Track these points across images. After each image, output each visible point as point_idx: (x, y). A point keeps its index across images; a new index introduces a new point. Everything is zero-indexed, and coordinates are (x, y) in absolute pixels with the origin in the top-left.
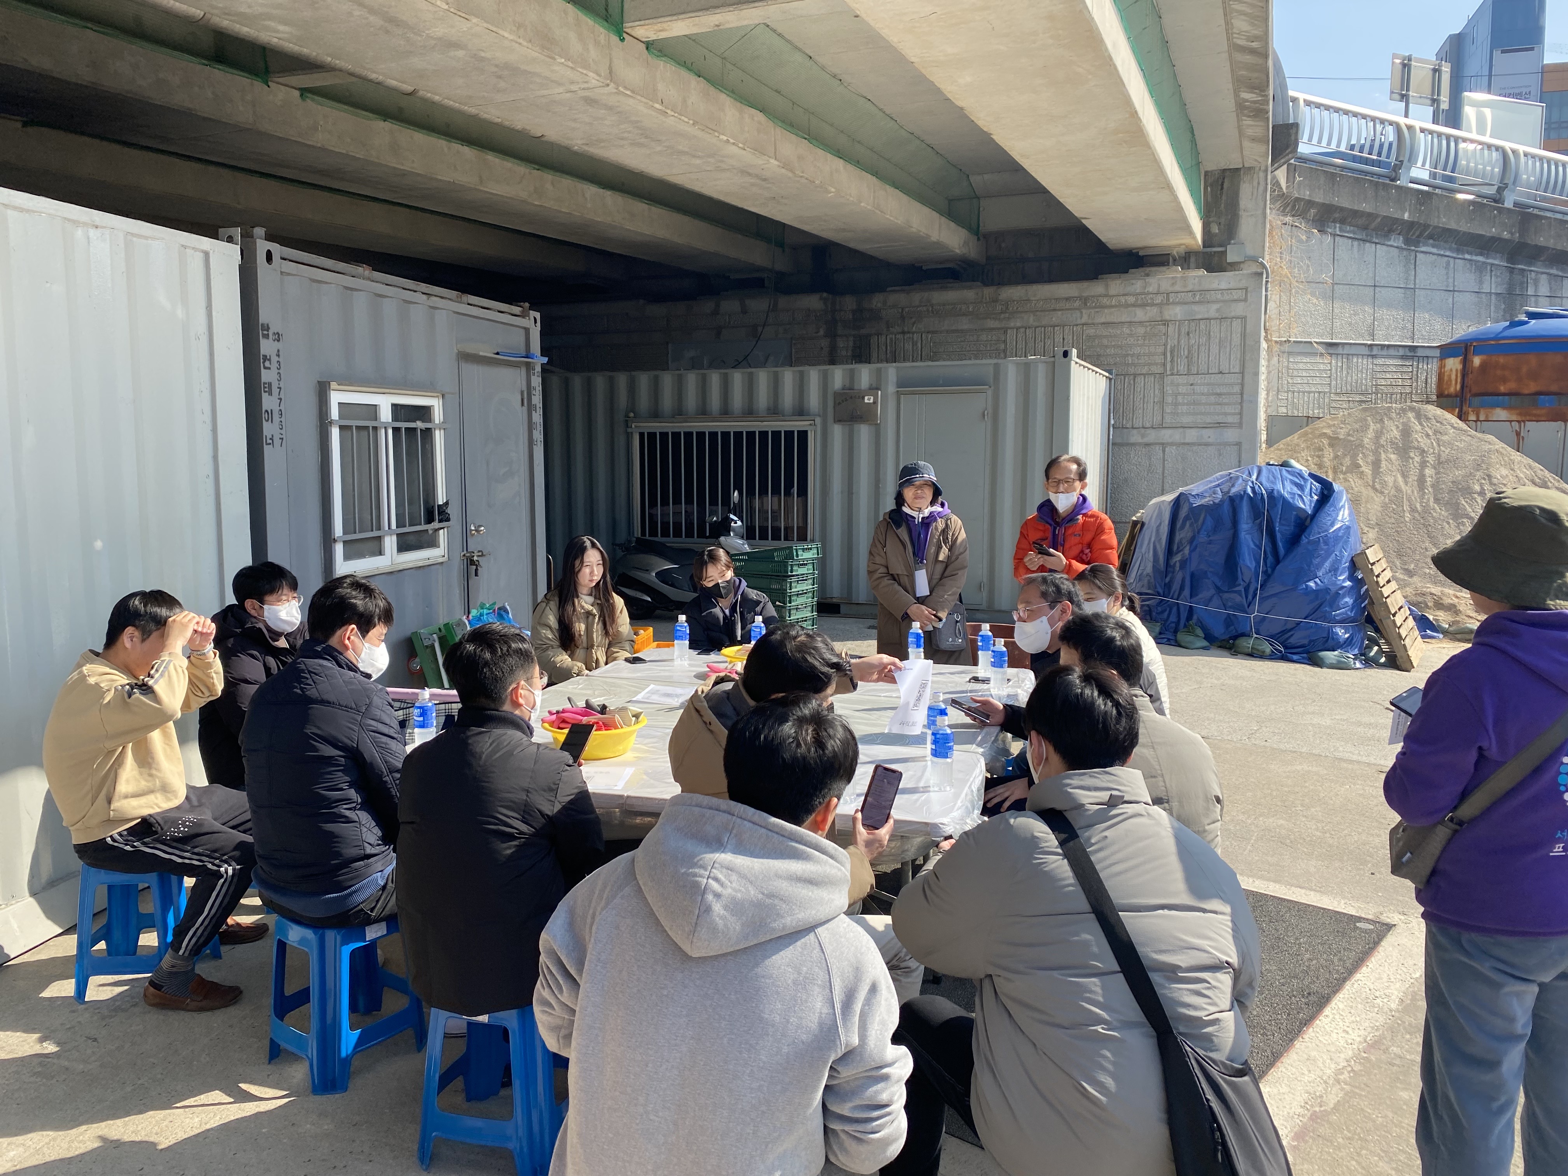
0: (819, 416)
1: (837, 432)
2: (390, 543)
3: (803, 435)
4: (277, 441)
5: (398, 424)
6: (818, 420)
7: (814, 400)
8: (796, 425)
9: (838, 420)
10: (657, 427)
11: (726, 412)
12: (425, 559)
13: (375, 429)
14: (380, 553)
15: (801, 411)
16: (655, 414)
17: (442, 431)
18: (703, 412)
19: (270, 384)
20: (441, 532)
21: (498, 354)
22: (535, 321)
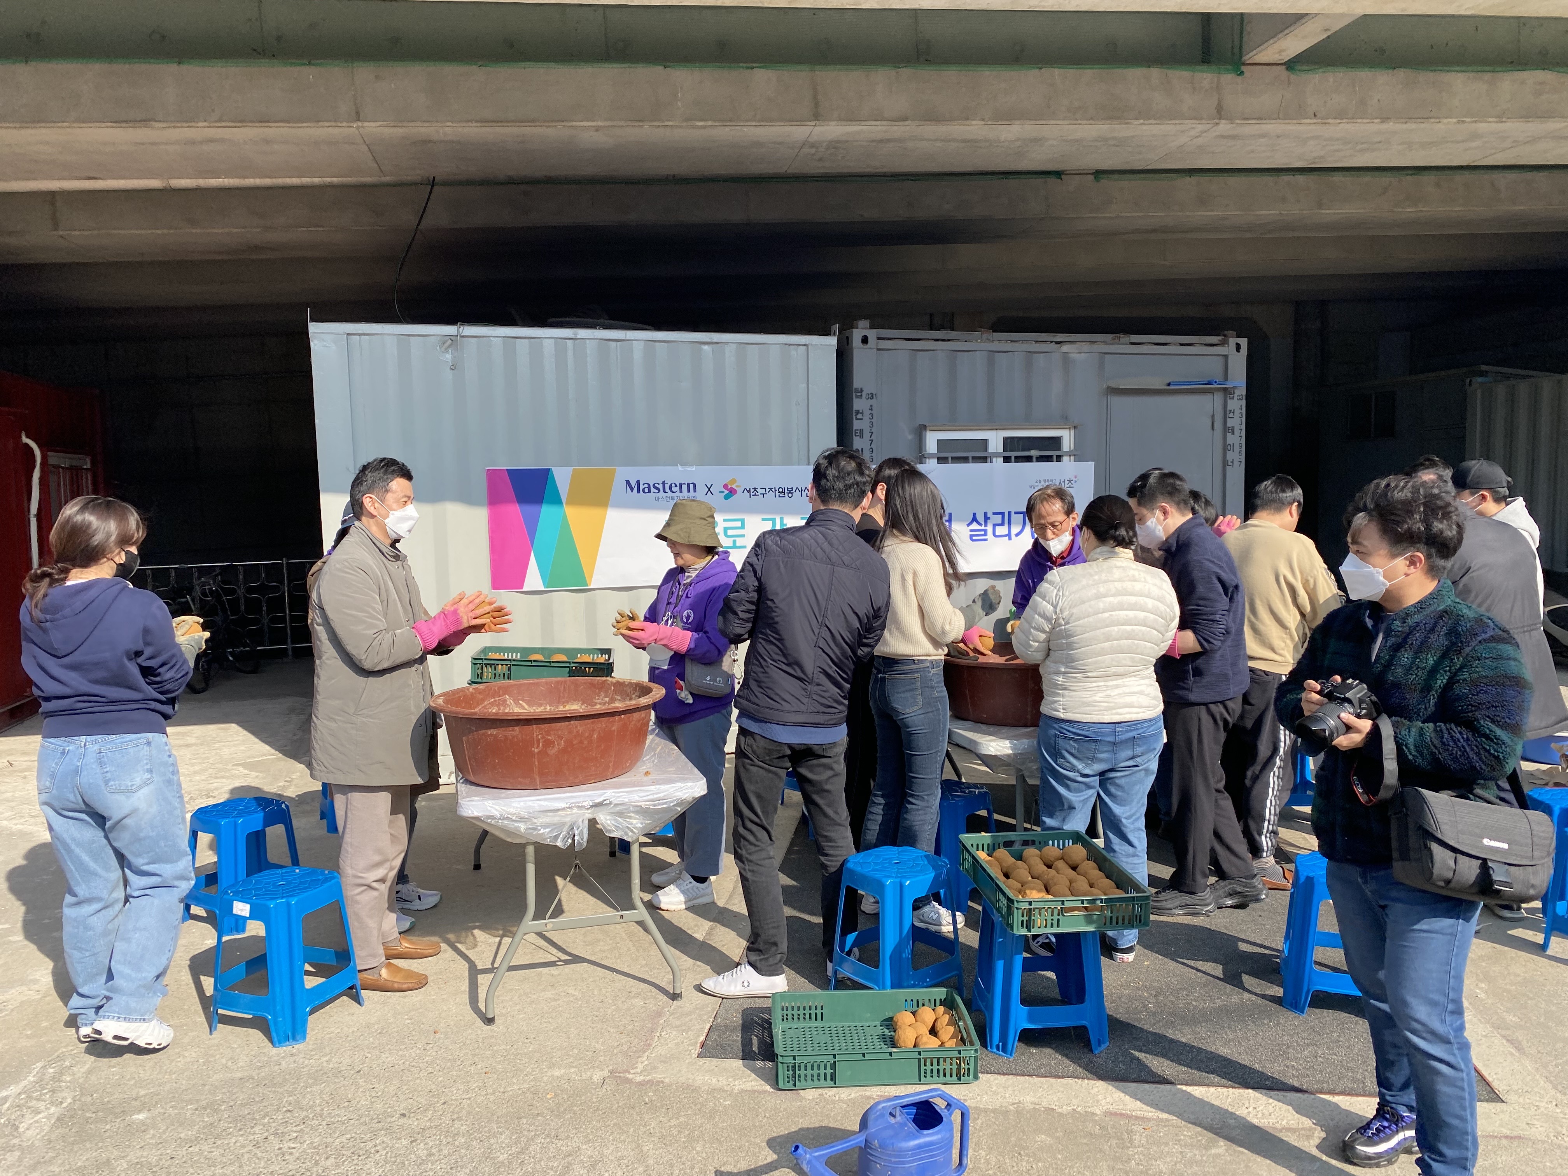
5: (1008, 454)
13: (986, 458)
17: (1072, 457)
19: (862, 431)
21: (1169, 385)
22: (1238, 347)
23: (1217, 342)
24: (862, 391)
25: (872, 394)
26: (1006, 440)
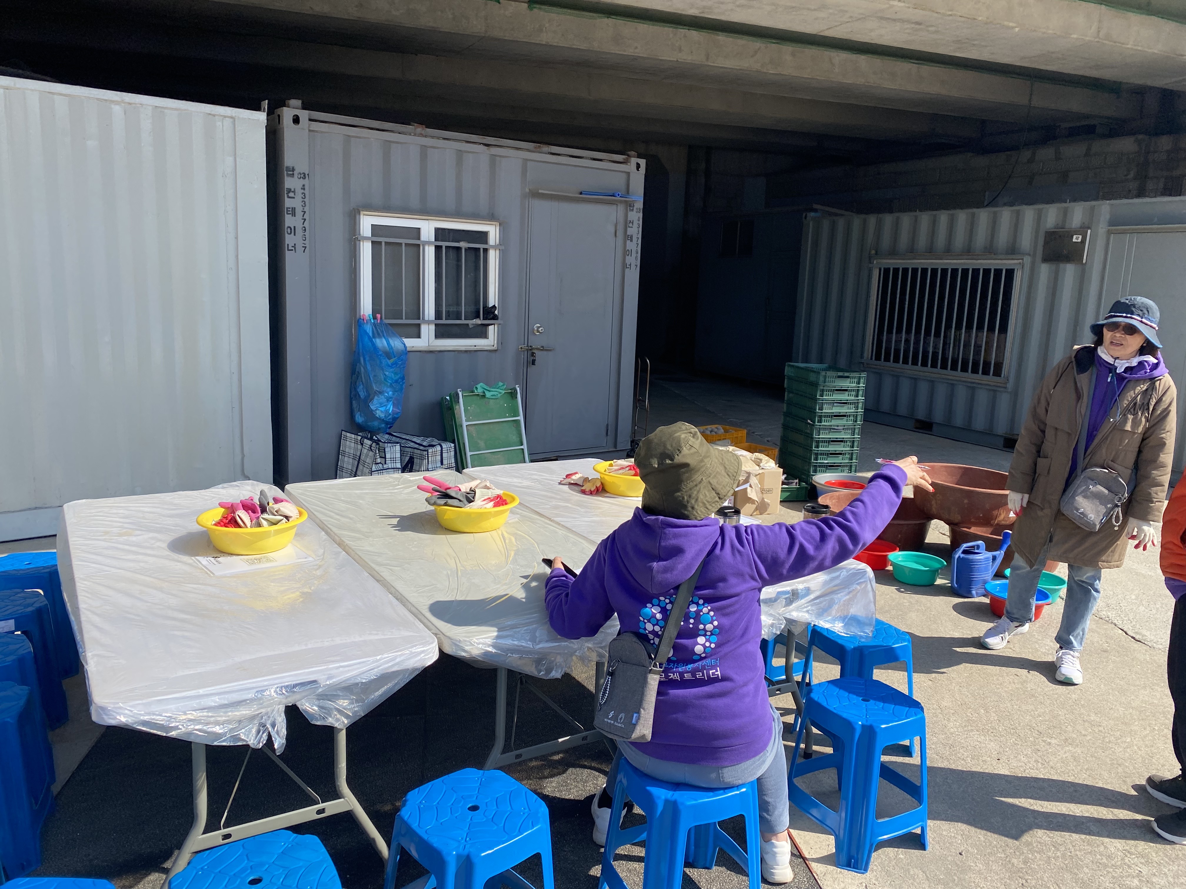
0: (1029, 255)
1: (1045, 270)
2: (428, 331)
3: (1010, 273)
4: (299, 249)
5: (439, 243)
6: (1027, 260)
7: (1026, 240)
8: (1004, 264)
9: (1046, 259)
10: (892, 263)
11: (948, 251)
12: (471, 346)
13: (419, 245)
14: (419, 336)
15: (1013, 250)
16: (893, 253)
17: (498, 252)
18: (930, 251)
19: (294, 209)
20: (490, 327)
21: (581, 193)
22: (638, 166)
23: (621, 160)
24: (293, 170)
25: (304, 174)
26: (437, 230)
